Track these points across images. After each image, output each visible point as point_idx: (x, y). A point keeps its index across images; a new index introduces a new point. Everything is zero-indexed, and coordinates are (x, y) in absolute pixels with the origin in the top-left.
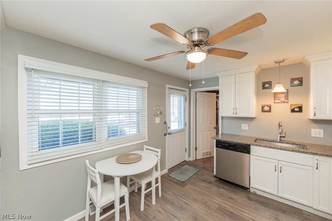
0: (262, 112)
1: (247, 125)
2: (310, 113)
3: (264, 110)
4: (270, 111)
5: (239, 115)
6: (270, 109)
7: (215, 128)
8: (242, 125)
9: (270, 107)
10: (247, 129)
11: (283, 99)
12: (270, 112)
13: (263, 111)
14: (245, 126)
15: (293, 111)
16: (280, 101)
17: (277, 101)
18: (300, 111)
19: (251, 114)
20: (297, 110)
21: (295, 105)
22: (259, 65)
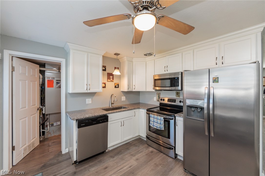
1: (91, 99)
2: (124, 87)
6: (105, 86)
7: (38, 110)
8: (87, 100)
9: (105, 84)
10: (91, 103)
11: (112, 79)
12: (105, 88)
14: (89, 101)
15: (115, 87)
17: (109, 80)
18: (118, 87)
19: (100, 89)
20: (117, 86)
21: (116, 83)
22: (106, 52)
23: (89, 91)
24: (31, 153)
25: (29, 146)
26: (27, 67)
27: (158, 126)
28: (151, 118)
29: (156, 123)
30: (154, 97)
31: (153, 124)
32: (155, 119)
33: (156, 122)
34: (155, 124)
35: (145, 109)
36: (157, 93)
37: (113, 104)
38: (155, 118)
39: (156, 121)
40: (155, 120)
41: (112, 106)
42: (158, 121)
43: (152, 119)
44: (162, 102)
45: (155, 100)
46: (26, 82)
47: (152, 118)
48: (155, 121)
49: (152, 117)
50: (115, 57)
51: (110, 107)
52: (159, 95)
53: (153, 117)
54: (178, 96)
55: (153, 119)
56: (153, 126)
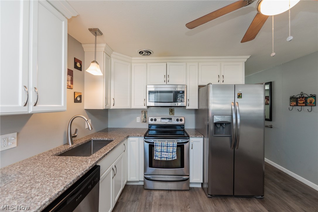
10: (15, 146)
11: (70, 83)
14: (7, 141)
20: (79, 99)
21: (78, 93)
23: (32, 110)
27: (169, 156)
29: (166, 153)
30: (137, 118)
31: (161, 155)
32: (164, 148)
33: (165, 152)
35: (141, 136)
36: (142, 111)
37: (76, 136)
38: (164, 145)
42: (169, 148)
44: (154, 122)
45: (139, 122)
47: (159, 147)
52: (145, 114)
54: (172, 114)
56: (161, 158)
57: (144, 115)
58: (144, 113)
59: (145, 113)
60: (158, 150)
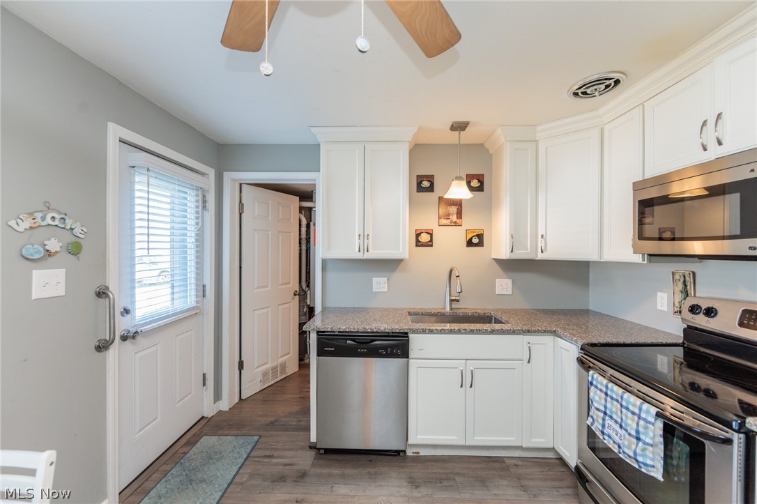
0: (417, 246)
1: (386, 279)
2: (500, 245)
3: (420, 242)
4: (429, 244)
5: (374, 254)
6: (431, 241)
7: (295, 295)
8: (375, 280)
9: (431, 235)
10: (386, 290)
11: (454, 218)
12: (432, 246)
13: (419, 244)
14: (380, 283)
15: (470, 243)
16: (449, 221)
17: (444, 221)
18: (480, 244)
19: (401, 250)
20: (475, 241)
21: (473, 231)
22: (420, 129)
23: (367, 256)
24: (278, 384)
25: (274, 369)
26: (270, 202)
27: (624, 445)
28: (595, 393)
29: (617, 427)
30: (659, 294)
31: (603, 426)
32: (612, 404)
33: (616, 422)
34: (610, 426)
36: (674, 274)
37: (458, 301)
38: (614, 396)
39: (617, 414)
40: (613, 407)
41: (451, 309)
42: (627, 417)
43: (597, 398)
44: (701, 321)
45: (665, 308)
46: (268, 235)
47: (598, 392)
48: (611, 412)
49: (596, 387)
50: (453, 137)
51: (443, 311)
52: (685, 286)
53: (601, 390)
55: (600, 398)
56: (603, 433)
57: (680, 286)
58: (682, 280)
59: (685, 281)
60: (596, 402)
